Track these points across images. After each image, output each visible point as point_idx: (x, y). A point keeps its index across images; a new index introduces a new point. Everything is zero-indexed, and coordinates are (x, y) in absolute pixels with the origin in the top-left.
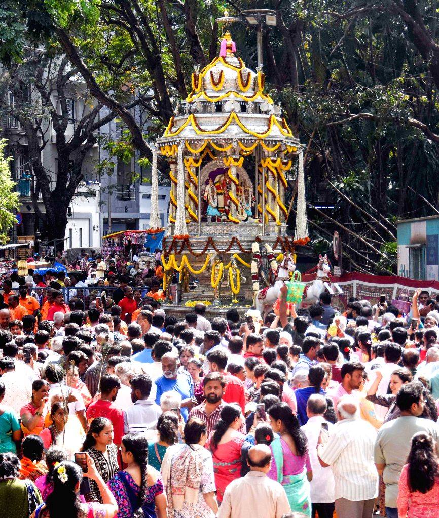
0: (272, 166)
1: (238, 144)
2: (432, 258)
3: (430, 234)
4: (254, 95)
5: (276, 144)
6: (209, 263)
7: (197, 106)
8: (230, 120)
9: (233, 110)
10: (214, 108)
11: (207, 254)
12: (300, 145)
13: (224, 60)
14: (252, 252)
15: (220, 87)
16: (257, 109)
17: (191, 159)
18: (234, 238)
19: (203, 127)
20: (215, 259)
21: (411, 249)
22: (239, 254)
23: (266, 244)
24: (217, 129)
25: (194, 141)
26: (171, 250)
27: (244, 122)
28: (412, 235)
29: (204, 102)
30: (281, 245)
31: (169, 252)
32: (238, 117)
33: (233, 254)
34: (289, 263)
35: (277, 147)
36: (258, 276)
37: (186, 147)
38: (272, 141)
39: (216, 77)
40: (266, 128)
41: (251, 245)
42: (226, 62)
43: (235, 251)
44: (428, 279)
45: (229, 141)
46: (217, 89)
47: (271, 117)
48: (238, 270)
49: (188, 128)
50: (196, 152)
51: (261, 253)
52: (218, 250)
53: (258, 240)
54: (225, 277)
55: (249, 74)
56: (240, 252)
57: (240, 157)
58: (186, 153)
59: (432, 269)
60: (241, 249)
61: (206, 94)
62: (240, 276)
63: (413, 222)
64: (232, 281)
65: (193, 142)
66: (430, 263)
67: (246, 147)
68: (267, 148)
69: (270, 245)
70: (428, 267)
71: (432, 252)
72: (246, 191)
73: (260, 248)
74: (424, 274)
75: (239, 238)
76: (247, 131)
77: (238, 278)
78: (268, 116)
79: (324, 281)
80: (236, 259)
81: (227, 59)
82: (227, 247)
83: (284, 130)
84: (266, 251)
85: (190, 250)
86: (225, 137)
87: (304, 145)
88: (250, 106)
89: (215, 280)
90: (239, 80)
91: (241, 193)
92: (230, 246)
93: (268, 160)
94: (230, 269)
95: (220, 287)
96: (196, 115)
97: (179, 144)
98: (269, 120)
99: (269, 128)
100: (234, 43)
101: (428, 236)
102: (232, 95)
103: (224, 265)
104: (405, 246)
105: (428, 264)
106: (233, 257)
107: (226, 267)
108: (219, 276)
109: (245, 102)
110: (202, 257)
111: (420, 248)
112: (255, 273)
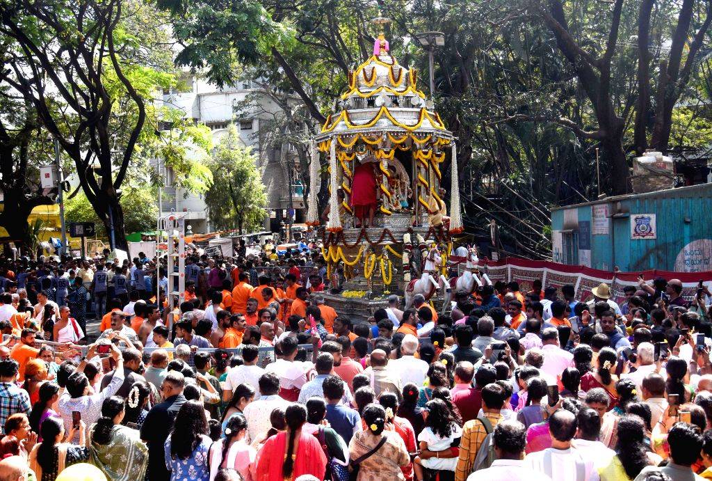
0: (423, 158)
1: (388, 137)
2: (584, 244)
3: (582, 220)
4: (406, 90)
5: (426, 137)
6: (362, 253)
7: (350, 103)
8: (380, 114)
9: (384, 105)
10: (366, 102)
11: (360, 246)
12: (453, 138)
13: (378, 58)
14: (403, 243)
15: (372, 83)
16: (408, 103)
17: (344, 154)
18: (386, 229)
19: (354, 122)
20: (368, 251)
21: (564, 234)
22: (391, 245)
23: (418, 235)
24: (368, 123)
25: (346, 135)
26: (329, 241)
27: (394, 115)
28: (565, 222)
29: (357, 98)
30: (434, 235)
31: (328, 244)
32: (388, 111)
33: (385, 245)
34: (436, 255)
35: (427, 139)
36: (409, 267)
37: (338, 142)
38: (423, 133)
39: (369, 73)
40: (416, 121)
41: (403, 236)
42: (379, 60)
43: (387, 242)
44: (581, 263)
45: (379, 134)
46: (369, 85)
47: (421, 110)
48: (389, 261)
49: (341, 123)
50: (349, 146)
51: (412, 243)
52: (370, 242)
53: (410, 231)
54: (377, 268)
55: (400, 70)
56: (392, 243)
57: (391, 150)
58: (339, 148)
59: (584, 253)
60: (393, 240)
61: (359, 90)
62: (392, 267)
63: (566, 209)
64: (384, 273)
65: (345, 137)
66: (582, 248)
67: (396, 140)
68: (419, 141)
69: (422, 235)
70: (580, 251)
71: (584, 237)
72: (402, 184)
73: (412, 239)
74: (576, 258)
75: (391, 229)
76: (397, 124)
77: (390, 268)
78: (419, 110)
79: (473, 273)
80: (388, 250)
81: (380, 58)
82: (379, 239)
83: (436, 123)
84: (418, 241)
85: (345, 242)
86: (374, 131)
87: (457, 138)
88: (401, 100)
89: (368, 272)
90: (391, 75)
91: (397, 185)
92: (382, 238)
93: (420, 152)
94: (382, 260)
95: (373, 277)
96: (349, 111)
97: (332, 138)
98: (420, 113)
99: (419, 121)
100: (387, 42)
101: (579, 222)
102: (384, 90)
103: (377, 256)
104: (558, 231)
105: (580, 248)
106: (384, 249)
107: (378, 258)
108: (372, 267)
109: (396, 97)
110: (355, 249)
111: (573, 233)
112: (406, 264)
